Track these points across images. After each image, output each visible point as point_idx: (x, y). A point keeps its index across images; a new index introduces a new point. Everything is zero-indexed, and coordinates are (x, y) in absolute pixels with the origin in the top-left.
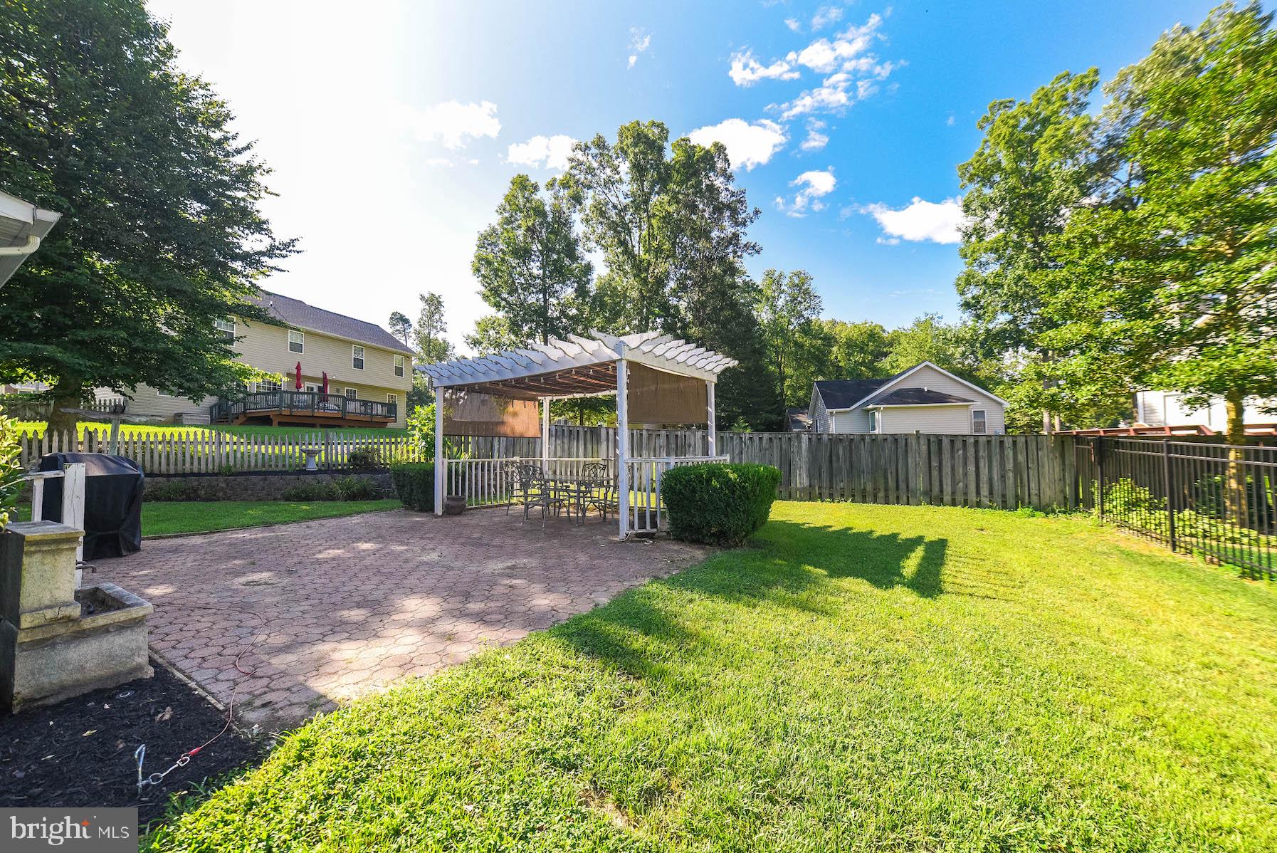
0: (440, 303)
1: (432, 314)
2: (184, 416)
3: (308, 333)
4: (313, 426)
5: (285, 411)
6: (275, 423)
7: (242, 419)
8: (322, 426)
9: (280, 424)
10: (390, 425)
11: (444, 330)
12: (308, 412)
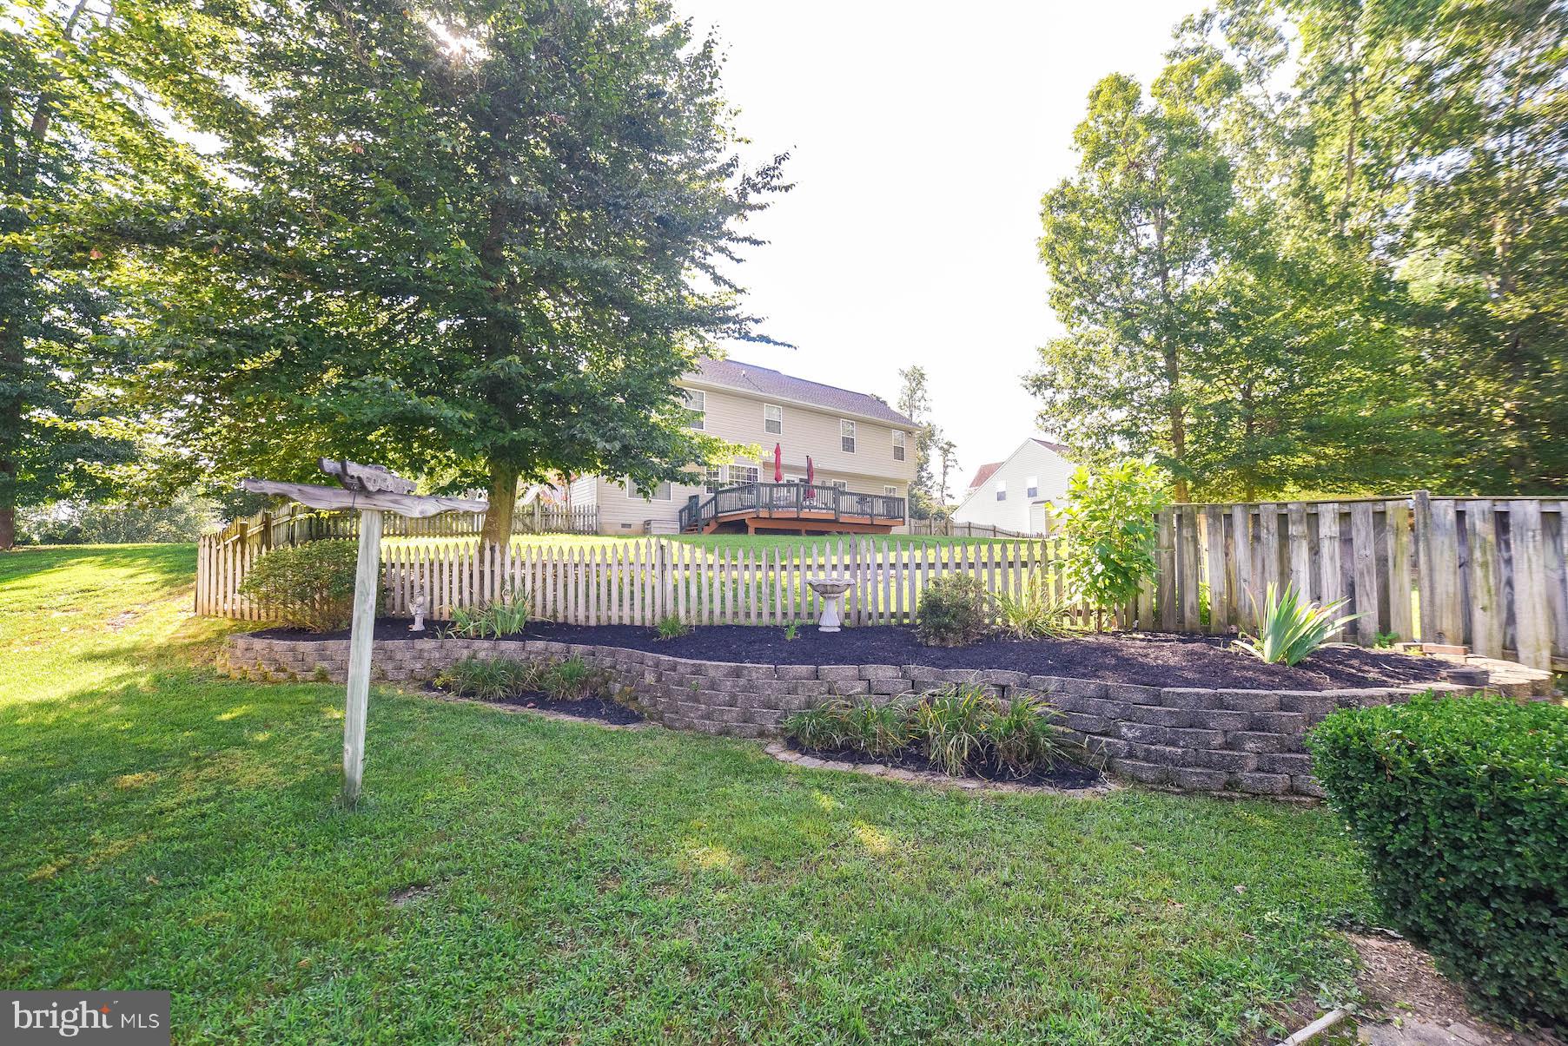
0: (922, 375)
1: (914, 391)
2: (653, 525)
3: (788, 406)
4: (796, 532)
5: (764, 514)
6: (751, 530)
7: (713, 526)
8: (810, 533)
9: (758, 531)
10: (894, 531)
11: (927, 409)
12: (792, 513)
